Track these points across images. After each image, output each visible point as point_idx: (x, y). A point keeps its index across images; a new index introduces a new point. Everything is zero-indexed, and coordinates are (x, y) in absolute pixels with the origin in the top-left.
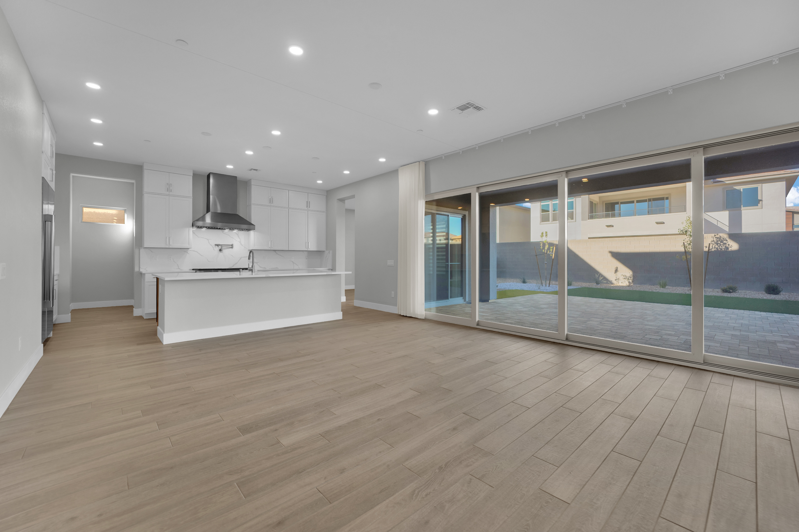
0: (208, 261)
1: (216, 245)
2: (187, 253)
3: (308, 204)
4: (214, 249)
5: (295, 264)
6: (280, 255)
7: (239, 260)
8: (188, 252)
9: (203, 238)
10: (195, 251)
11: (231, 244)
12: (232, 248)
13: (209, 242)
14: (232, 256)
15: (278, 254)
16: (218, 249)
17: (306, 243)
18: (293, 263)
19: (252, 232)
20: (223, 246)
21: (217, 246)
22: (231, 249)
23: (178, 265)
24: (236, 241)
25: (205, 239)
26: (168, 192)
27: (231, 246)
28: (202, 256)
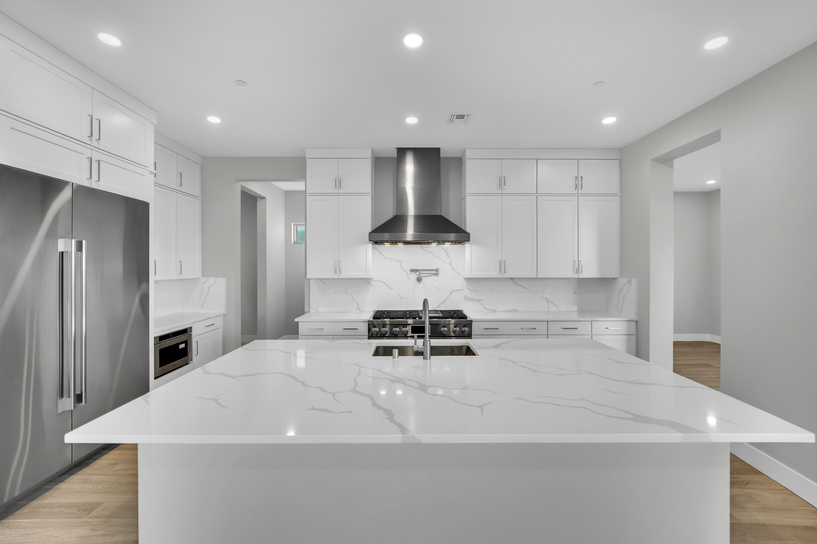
0: (400, 297)
1: (411, 271)
2: (370, 284)
3: (579, 183)
4: (409, 278)
5: (552, 303)
6: (522, 286)
7: (449, 295)
8: (372, 284)
9: (393, 259)
10: (382, 282)
11: (435, 268)
12: (437, 274)
13: (401, 266)
14: (437, 288)
15: (518, 284)
16: (414, 276)
17: (574, 261)
18: (548, 301)
19: (467, 246)
20: (422, 272)
21: (413, 273)
22: (435, 277)
23: (357, 303)
24: (444, 262)
25: (396, 260)
26: (337, 190)
27: (435, 272)
28: (391, 289)
